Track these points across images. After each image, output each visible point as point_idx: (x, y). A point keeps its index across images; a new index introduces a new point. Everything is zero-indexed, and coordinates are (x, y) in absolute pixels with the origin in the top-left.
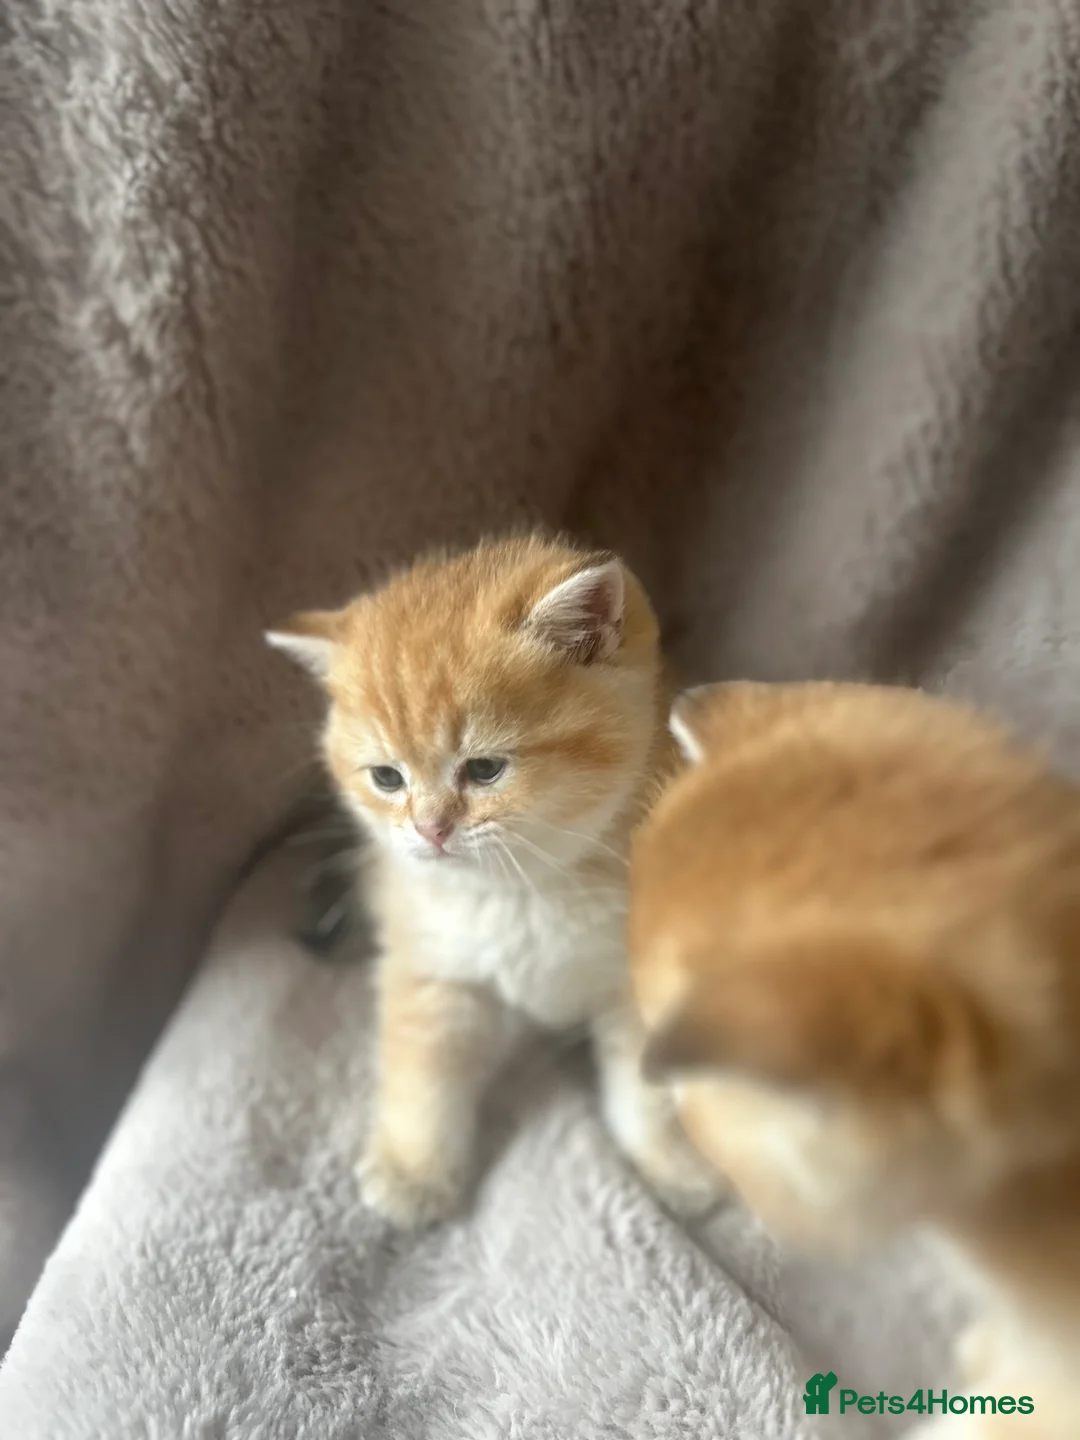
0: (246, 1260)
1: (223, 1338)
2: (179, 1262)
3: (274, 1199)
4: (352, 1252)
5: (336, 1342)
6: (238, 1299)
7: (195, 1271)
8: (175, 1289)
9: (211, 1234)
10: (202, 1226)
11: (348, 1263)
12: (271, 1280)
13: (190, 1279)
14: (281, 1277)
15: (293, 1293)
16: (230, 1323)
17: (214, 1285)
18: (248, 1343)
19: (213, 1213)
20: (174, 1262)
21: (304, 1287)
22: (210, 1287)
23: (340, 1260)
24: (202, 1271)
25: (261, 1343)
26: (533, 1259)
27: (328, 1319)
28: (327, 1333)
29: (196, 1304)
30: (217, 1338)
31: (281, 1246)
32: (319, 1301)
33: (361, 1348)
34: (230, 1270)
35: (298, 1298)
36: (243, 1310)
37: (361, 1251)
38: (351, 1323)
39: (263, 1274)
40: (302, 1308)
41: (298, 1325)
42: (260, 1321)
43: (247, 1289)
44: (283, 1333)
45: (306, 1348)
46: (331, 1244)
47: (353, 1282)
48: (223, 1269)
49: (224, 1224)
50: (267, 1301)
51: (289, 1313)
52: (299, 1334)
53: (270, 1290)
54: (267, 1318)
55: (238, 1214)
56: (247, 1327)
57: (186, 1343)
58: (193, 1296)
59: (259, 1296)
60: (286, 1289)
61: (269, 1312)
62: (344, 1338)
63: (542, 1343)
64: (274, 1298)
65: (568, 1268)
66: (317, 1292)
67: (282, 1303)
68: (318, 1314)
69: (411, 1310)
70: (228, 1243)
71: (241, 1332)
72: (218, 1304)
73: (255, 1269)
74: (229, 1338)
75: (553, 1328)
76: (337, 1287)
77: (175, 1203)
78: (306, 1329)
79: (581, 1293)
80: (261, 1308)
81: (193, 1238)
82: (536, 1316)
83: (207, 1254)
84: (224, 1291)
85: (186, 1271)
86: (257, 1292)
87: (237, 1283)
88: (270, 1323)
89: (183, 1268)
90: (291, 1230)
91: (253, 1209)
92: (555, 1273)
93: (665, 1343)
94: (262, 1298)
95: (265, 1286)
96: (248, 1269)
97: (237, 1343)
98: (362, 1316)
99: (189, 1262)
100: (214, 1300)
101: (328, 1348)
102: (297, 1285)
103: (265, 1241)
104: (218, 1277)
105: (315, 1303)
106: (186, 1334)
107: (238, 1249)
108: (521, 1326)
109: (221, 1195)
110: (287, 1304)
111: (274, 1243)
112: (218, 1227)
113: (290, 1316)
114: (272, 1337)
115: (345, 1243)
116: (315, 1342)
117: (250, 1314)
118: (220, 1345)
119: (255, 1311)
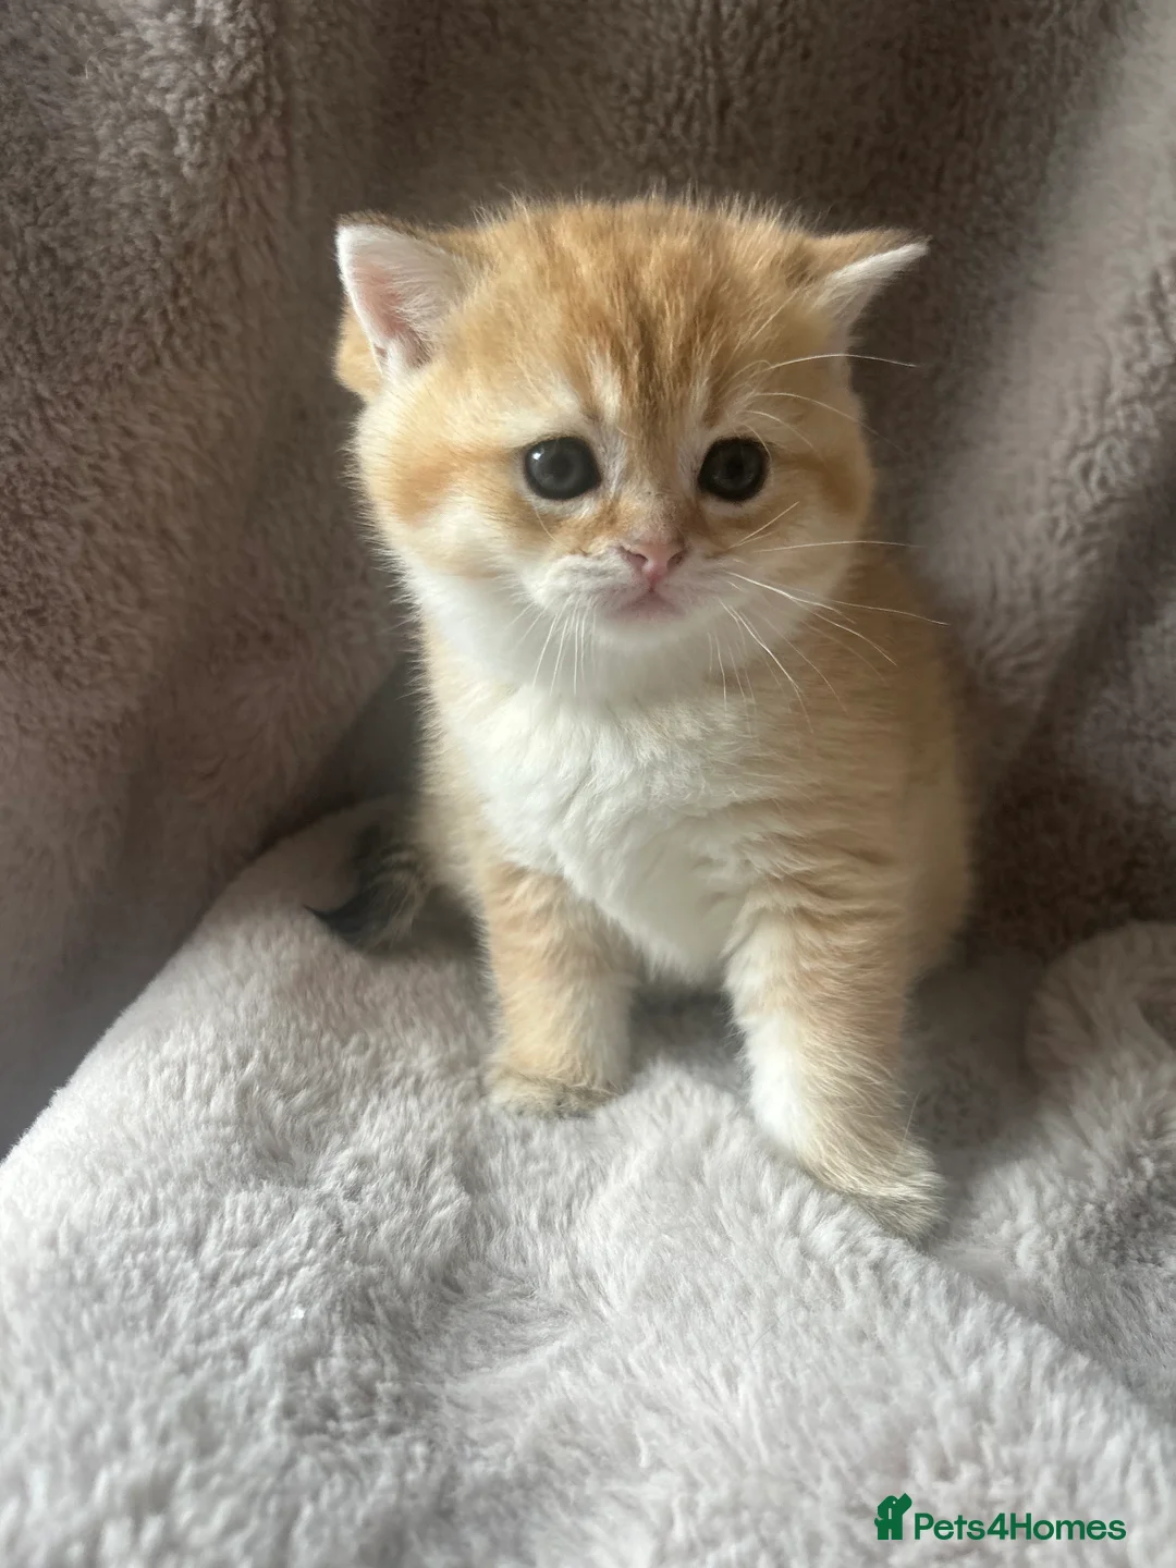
0: (223, 1265)
1: (176, 1367)
2: (110, 1261)
3: (269, 1194)
4: (393, 1275)
5: (366, 1393)
6: (206, 1316)
7: (136, 1275)
8: (100, 1296)
9: (168, 1227)
10: (154, 1215)
11: (385, 1288)
12: (264, 1294)
13: (127, 1284)
14: (279, 1292)
15: (298, 1313)
16: (190, 1349)
17: (166, 1299)
18: (220, 1376)
19: (172, 1202)
20: (102, 1259)
21: (316, 1308)
22: (159, 1301)
23: (372, 1282)
24: (148, 1274)
25: (240, 1381)
26: (683, 1288)
27: (354, 1356)
28: (353, 1376)
29: (134, 1318)
30: (166, 1366)
31: (280, 1252)
32: (340, 1331)
33: (409, 1404)
34: (195, 1276)
35: (305, 1322)
36: (213, 1332)
37: (407, 1272)
38: (391, 1369)
39: (250, 1288)
40: (310, 1338)
41: (303, 1363)
42: (241, 1352)
43: (221, 1305)
44: (280, 1366)
45: (316, 1395)
46: (359, 1259)
47: (393, 1317)
48: (184, 1276)
49: (189, 1217)
50: (254, 1324)
51: (290, 1341)
52: (306, 1374)
53: (260, 1309)
54: (252, 1345)
55: (213, 1206)
56: (218, 1357)
57: (112, 1368)
58: (129, 1308)
59: (242, 1316)
60: (288, 1309)
61: (257, 1336)
62: (380, 1387)
63: (716, 1395)
64: (266, 1321)
65: (745, 1294)
66: (335, 1318)
67: (281, 1327)
68: (338, 1346)
69: (489, 1363)
70: (195, 1243)
71: (209, 1362)
72: (171, 1324)
73: (237, 1281)
74: (186, 1368)
75: (731, 1376)
76: (369, 1319)
77: (111, 1185)
78: (318, 1368)
79: (771, 1325)
80: (244, 1332)
81: (137, 1230)
82: (700, 1359)
83: (159, 1252)
84: (181, 1306)
85: (121, 1273)
86: (239, 1309)
87: (204, 1297)
88: (259, 1356)
89: (116, 1269)
90: (296, 1232)
91: (236, 1202)
92: (723, 1305)
93: (930, 1383)
94: (247, 1317)
95: (250, 1305)
96: (225, 1279)
97: (200, 1375)
98: (409, 1366)
99: (128, 1260)
100: (166, 1315)
101: (351, 1399)
102: (305, 1302)
103: (254, 1243)
104: (175, 1285)
105: (332, 1332)
106: (111, 1354)
107: (210, 1248)
108: (677, 1376)
109: (186, 1181)
110: (289, 1328)
111: (269, 1247)
112: (181, 1221)
113: (291, 1345)
114: (259, 1376)
115: (380, 1259)
116: (331, 1385)
117: (224, 1340)
118: (169, 1377)
119: (234, 1337)
